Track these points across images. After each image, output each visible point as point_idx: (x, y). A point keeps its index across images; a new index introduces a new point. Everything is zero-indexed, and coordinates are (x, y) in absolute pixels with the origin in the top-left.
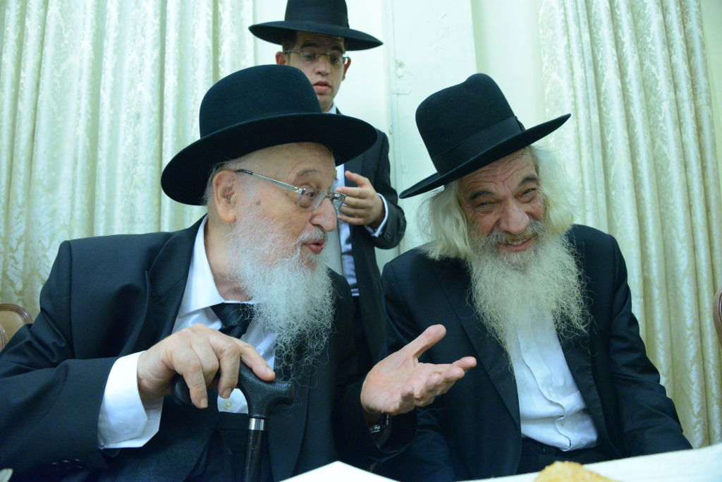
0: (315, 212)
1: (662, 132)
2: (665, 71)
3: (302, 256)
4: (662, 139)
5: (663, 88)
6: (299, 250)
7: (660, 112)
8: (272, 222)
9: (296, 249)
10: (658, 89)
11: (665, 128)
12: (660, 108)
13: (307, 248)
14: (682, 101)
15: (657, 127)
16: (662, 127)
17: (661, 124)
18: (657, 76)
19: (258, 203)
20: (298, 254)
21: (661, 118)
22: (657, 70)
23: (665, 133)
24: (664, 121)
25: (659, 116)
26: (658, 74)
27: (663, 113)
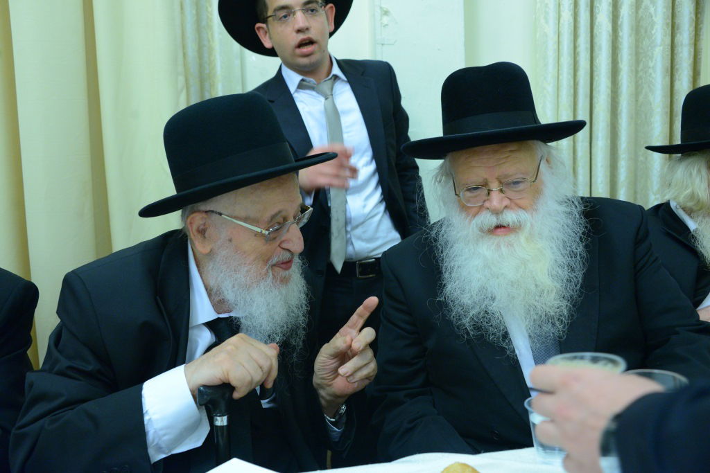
0: (283, 239)
1: (651, 79)
2: (664, 13)
3: (274, 276)
4: (649, 86)
5: (659, 32)
6: (270, 271)
7: (651, 58)
8: (244, 256)
9: (268, 272)
10: (653, 32)
11: (653, 75)
12: (653, 54)
13: (277, 269)
14: (682, 45)
15: (646, 72)
16: (651, 74)
17: (651, 71)
18: (654, 18)
19: (230, 240)
20: (271, 276)
21: (651, 65)
22: (655, 10)
23: (653, 81)
24: (654, 68)
25: (650, 61)
26: (656, 16)
27: (654, 60)
